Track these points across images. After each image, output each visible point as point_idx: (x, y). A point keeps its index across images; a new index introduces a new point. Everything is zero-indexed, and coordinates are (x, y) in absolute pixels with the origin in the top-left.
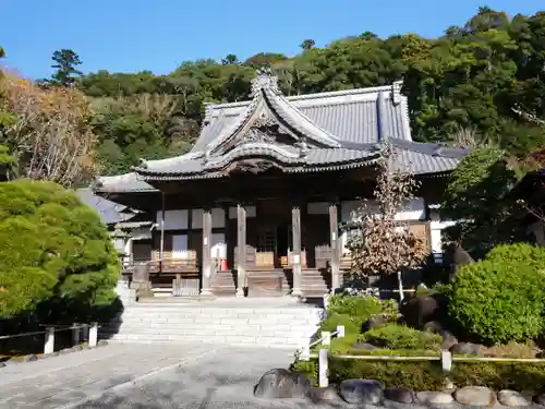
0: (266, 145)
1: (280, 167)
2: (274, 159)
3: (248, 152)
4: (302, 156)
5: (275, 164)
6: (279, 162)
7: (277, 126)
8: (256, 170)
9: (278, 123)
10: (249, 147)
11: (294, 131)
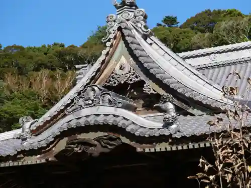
0: (110, 110)
1: (133, 144)
2: (122, 131)
3: (82, 122)
4: (167, 125)
5: (125, 140)
6: (131, 136)
7: (142, 83)
8: (96, 151)
9: (143, 77)
10: (87, 114)
11: (166, 87)
